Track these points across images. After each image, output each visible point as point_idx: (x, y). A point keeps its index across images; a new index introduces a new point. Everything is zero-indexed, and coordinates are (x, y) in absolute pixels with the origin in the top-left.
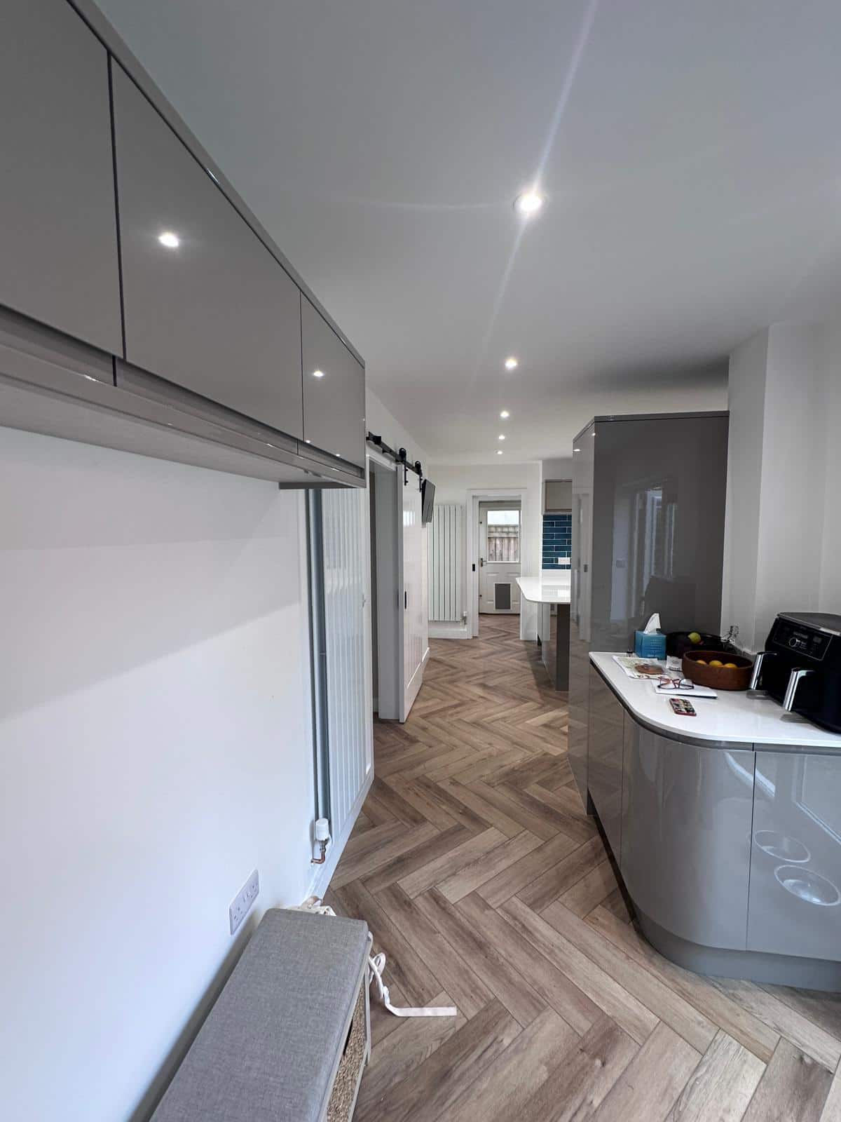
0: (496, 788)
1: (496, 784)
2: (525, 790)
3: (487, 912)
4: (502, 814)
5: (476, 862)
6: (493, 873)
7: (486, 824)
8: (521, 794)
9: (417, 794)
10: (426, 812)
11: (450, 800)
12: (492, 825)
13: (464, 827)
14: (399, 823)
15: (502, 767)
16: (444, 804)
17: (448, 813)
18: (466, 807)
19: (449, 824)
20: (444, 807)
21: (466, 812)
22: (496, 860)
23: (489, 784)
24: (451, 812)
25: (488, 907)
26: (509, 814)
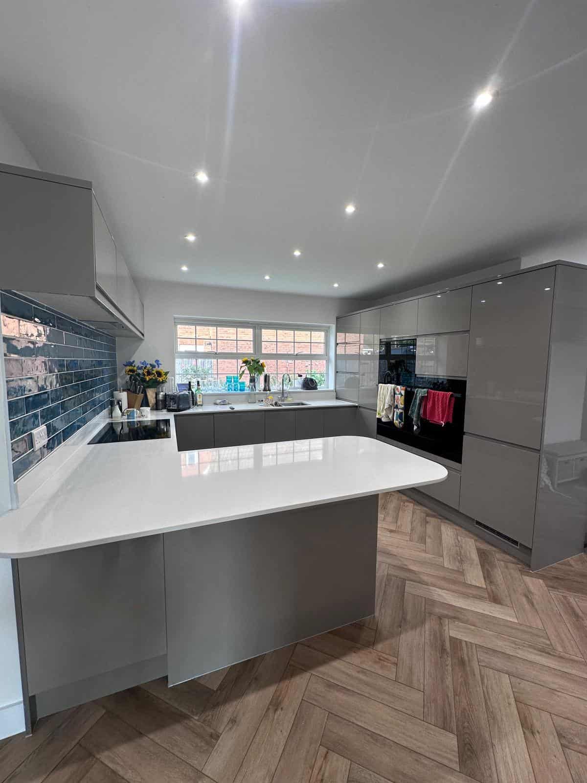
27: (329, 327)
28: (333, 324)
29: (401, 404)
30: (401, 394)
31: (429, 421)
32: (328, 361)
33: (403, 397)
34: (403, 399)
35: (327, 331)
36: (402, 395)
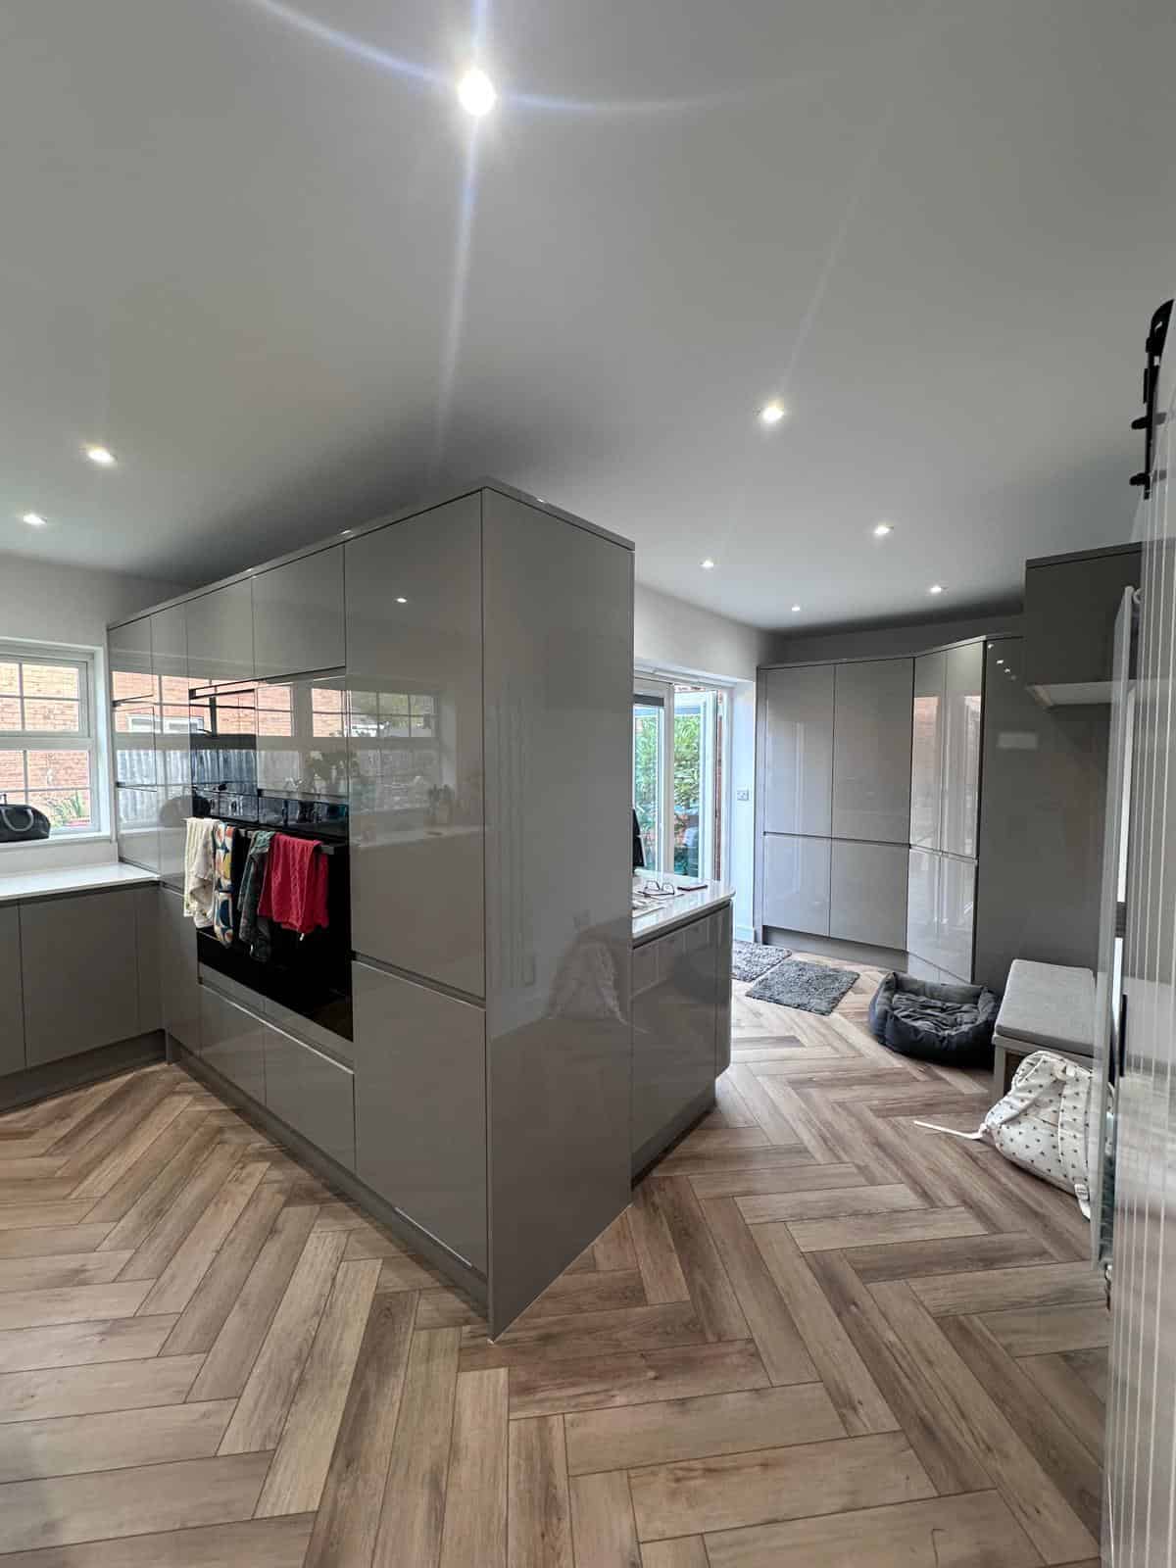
0: (746, 1335)
1: (739, 1345)
2: (687, 1298)
3: (862, 1164)
4: (773, 1268)
5: (855, 1214)
6: (837, 1193)
7: (812, 1262)
8: (703, 1293)
9: (963, 1415)
10: (934, 1339)
11: (872, 1352)
12: (803, 1255)
13: (857, 1271)
14: (1005, 1341)
15: (682, 1402)
16: (889, 1347)
17: (884, 1315)
18: (839, 1315)
19: (886, 1291)
20: (891, 1337)
21: (842, 1301)
22: (822, 1204)
23: (756, 1355)
24: (876, 1316)
25: (858, 1167)
26: (756, 1263)
27: (92, 655)
28: (100, 645)
29: (225, 878)
30: (224, 847)
31: (279, 924)
32: (94, 752)
33: (229, 855)
34: (230, 861)
35: (85, 664)
36: (227, 851)
